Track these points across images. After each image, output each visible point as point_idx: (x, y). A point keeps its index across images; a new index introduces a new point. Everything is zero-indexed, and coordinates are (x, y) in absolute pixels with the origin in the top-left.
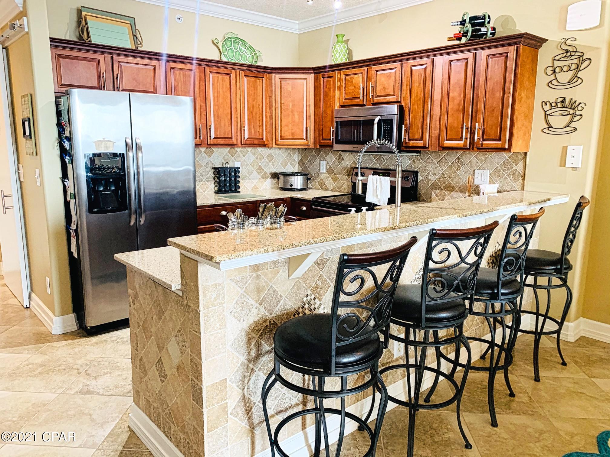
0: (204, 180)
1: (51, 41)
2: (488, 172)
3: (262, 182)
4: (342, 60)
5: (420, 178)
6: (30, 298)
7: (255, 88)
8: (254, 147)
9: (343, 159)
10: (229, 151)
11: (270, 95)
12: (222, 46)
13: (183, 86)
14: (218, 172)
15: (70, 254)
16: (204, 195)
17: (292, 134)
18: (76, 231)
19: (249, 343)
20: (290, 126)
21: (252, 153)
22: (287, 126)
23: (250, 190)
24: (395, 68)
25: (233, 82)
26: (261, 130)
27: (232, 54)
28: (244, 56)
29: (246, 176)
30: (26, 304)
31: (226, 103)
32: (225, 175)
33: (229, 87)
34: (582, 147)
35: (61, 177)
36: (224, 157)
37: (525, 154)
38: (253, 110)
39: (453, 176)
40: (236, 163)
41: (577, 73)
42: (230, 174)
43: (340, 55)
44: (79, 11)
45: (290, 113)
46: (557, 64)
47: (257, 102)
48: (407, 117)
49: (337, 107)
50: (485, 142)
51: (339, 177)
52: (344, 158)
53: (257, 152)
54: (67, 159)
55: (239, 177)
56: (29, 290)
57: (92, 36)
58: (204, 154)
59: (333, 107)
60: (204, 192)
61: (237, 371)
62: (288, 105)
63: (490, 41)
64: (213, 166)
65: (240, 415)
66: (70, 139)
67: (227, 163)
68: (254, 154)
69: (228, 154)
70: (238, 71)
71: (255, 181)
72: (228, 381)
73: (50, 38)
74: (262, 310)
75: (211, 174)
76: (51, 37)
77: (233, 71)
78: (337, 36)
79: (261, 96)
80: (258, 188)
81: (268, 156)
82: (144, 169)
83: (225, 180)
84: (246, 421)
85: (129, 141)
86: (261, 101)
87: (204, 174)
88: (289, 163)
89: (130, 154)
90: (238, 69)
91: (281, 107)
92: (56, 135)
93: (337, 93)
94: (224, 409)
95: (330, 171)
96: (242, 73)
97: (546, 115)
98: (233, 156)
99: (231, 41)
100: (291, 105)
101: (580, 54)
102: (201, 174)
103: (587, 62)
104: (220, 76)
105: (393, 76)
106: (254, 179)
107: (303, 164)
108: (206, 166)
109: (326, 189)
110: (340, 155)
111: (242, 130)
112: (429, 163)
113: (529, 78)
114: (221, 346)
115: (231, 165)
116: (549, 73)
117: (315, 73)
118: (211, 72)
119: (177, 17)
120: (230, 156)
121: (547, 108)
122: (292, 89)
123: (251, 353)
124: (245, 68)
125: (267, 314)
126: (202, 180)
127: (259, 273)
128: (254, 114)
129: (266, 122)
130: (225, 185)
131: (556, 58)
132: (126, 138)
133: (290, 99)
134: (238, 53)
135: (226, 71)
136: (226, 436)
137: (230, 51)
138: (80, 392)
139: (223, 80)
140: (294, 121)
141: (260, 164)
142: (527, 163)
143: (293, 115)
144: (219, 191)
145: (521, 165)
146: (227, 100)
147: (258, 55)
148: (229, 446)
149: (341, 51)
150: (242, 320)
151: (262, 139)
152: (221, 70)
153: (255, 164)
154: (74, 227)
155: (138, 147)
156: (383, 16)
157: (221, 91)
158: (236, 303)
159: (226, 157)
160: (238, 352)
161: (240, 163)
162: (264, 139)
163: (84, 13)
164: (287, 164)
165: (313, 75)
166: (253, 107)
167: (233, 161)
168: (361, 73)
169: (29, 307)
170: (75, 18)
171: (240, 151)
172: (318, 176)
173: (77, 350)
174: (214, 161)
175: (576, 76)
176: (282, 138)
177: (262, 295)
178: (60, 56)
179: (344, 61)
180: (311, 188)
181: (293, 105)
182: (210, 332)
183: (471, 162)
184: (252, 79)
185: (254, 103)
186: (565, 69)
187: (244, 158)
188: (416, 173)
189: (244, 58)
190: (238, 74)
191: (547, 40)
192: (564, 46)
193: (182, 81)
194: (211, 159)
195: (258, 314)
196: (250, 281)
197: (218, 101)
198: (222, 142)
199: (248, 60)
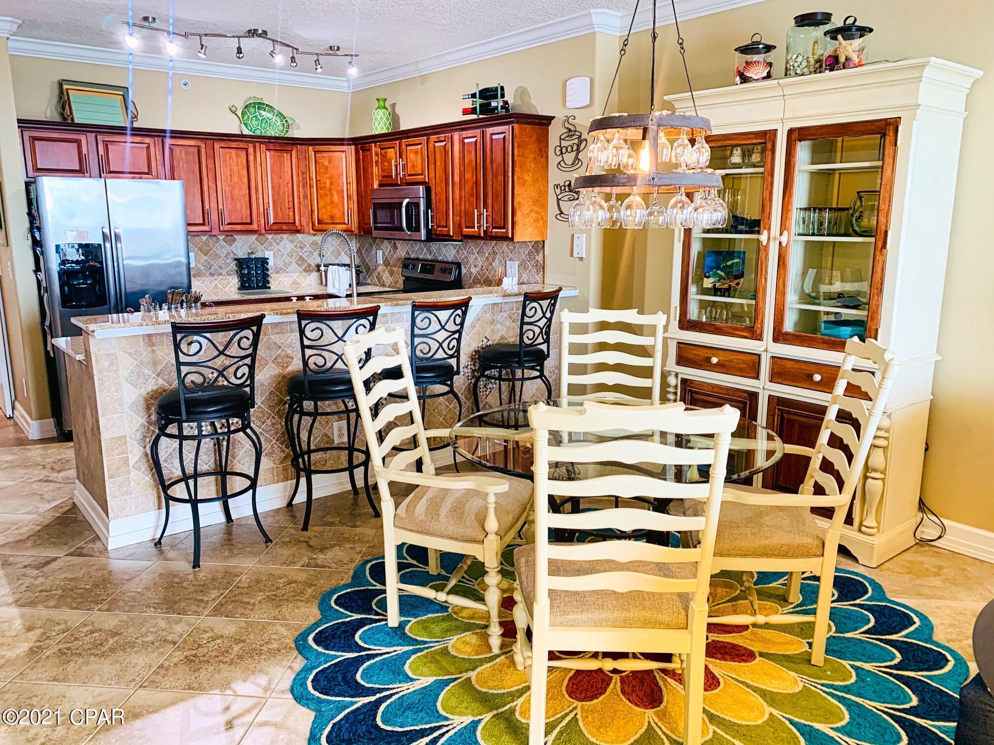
0: (224, 273)
1: (18, 123)
2: (517, 263)
3: (305, 276)
4: (382, 129)
5: (464, 271)
6: (13, 408)
7: (282, 164)
8: (292, 233)
9: (397, 248)
10: (257, 239)
11: (304, 171)
12: (242, 114)
13: (185, 165)
14: (241, 263)
15: (47, 353)
16: (225, 292)
17: (332, 217)
18: (50, 327)
19: (148, 408)
20: (328, 207)
21: (289, 241)
22: (325, 207)
23: (288, 286)
24: (421, 144)
25: (251, 158)
26: (291, 213)
27: (257, 123)
28: (272, 124)
29: (282, 269)
30: (9, 413)
31: (243, 182)
32: (248, 267)
33: (245, 163)
34: (584, 235)
35: (34, 269)
36: (250, 246)
37: (544, 242)
38: (279, 189)
39: (490, 267)
40: (266, 252)
41: (577, 155)
42: (256, 267)
43: (380, 123)
44: (60, 85)
45: (328, 193)
46: (564, 143)
47: (284, 180)
48: (434, 201)
49: (376, 186)
50: (494, 230)
51: (395, 269)
52: (399, 246)
53: (296, 240)
54: (38, 250)
55: (268, 270)
56: (13, 398)
57: (74, 112)
58: (223, 243)
59: (372, 186)
60: (225, 288)
61: (137, 430)
62: (325, 183)
63: (502, 117)
64: (236, 257)
65: (143, 470)
66: (39, 229)
67: (252, 253)
68: (292, 242)
69: (256, 242)
70: (257, 144)
71: (295, 276)
72: (128, 437)
73: (18, 120)
74: (161, 381)
75: (233, 266)
76: (20, 118)
77: (251, 145)
78: (377, 100)
79: (290, 173)
80: (299, 284)
81: (312, 244)
82: (125, 262)
83: (249, 273)
84: (150, 476)
85: (107, 231)
86: (290, 178)
87: (223, 266)
88: (343, 253)
89: (108, 245)
90: (258, 142)
91: (317, 185)
92: (27, 225)
93: (375, 170)
94: (126, 461)
95: (386, 263)
96: (263, 147)
97: (558, 200)
98: (262, 245)
99: (254, 107)
100: (328, 182)
101: (579, 134)
102: (220, 267)
103: (584, 143)
104: (233, 152)
105: (419, 151)
106: (292, 272)
107: (361, 253)
108: (226, 257)
109: (384, 285)
110: (395, 243)
111: (266, 214)
112: (470, 253)
113: (535, 159)
114: (118, 407)
115: (259, 255)
116: (558, 153)
117: (355, 145)
118: (221, 147)
119: (183, 82)
120: (258, 244)
121: (558, 191)
122: (329, 164)
123: (152, 417)
124: (267, 140)
125: (166, 384)
126: (221, 274)
127: (154, 348)
128: (281, 194)
129: (300, 203)
130: (249, 279)
131: (562, 137)
132: (102, 228)
133: (326, 175)
134: (264, 121)
135: (241, 145)
136: (129, 485)
137: (254, 118)
138: (40, 481)
139: (238, 156)
140: (332, 202)
141: (301, 254)
142: (546, 253)
143: (332, 195)
144: (242, 287)
145: (541, 255)
146: (243, 179)
147: (290, 122)
148: (132, 495)
149: (381, 119)
150: (139, 387)
151: (294, 223)
152: (234, 145)
153: (294, 254)
154: (47, 323)
155: (118, 237)
156: (424, 78)
157: (235, 169)
158: (132, 372)
159: (253, 246)
160: (137, 414)
161: (272, 253)
162: (297, 224)
163: (65, 87)
164: (340, 254)
165: (353, 147)
166: (279, 186)
167: (263, 250)
168: (393, 147)
169: (12, 418)
170: (56, 92)
171: (272, 238)
172: (376, 269)
173: (50, 451)
174: (236, 250)
175: (577, 158)
176: (320, 222)
177: (159, 368)
178: (34, 139)
179: (385, 131)
180: (370, 284)
181: (331, 183)
182: (106, 393)
183: (503, 252)
184: (278, 154)
185: (281, 181)
186: (569, 149)
187: (278, 247)
188: (459, 265)
189: (273, 126)
190: (257, 148)
191: (553, 117)
192: (567, 125)
193: (184, 159)
194: (233, 248)
195: (156, 384)
196: (144, 354)
197: (231, 181)
198: (238, 227)
199: (275, 130)
